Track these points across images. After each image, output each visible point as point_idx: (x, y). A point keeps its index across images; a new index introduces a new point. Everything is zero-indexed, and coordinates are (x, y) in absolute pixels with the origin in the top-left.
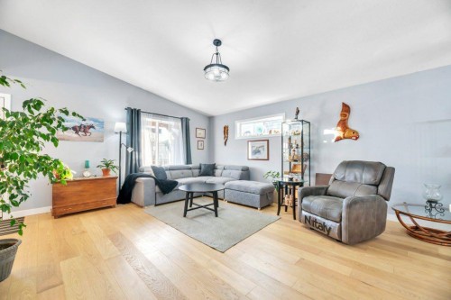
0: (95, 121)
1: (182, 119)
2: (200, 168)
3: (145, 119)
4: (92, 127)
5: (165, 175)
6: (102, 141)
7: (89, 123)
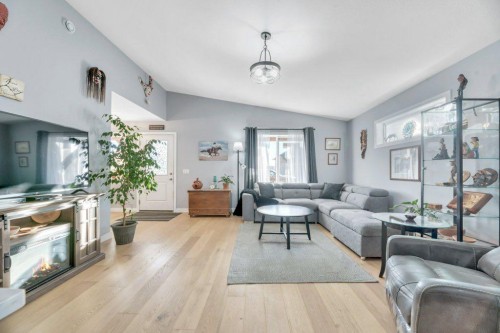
0: (222, 143)
1: (304, 130)
2: (322, 189)
3: (261, 136)
4: (220, 148)
5: (273, 192)
6: (226, 160)
7: (218, 145)
